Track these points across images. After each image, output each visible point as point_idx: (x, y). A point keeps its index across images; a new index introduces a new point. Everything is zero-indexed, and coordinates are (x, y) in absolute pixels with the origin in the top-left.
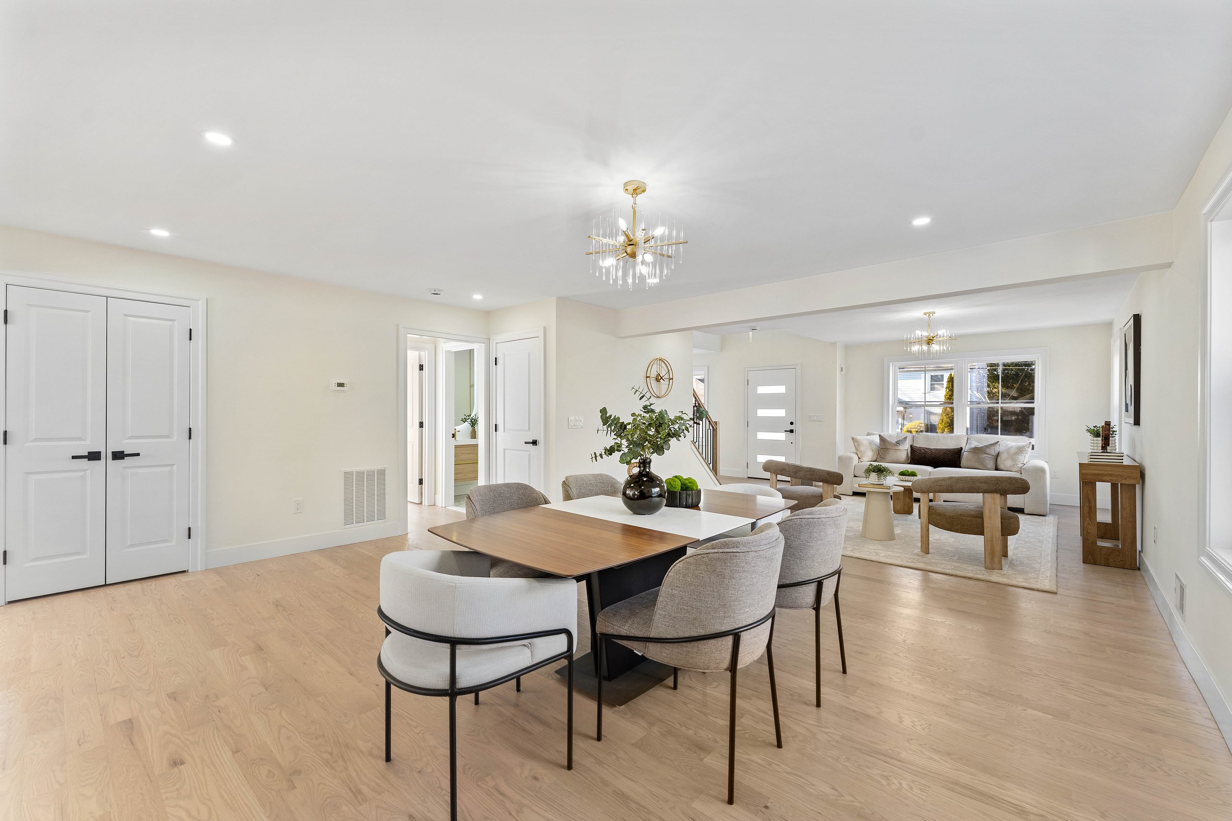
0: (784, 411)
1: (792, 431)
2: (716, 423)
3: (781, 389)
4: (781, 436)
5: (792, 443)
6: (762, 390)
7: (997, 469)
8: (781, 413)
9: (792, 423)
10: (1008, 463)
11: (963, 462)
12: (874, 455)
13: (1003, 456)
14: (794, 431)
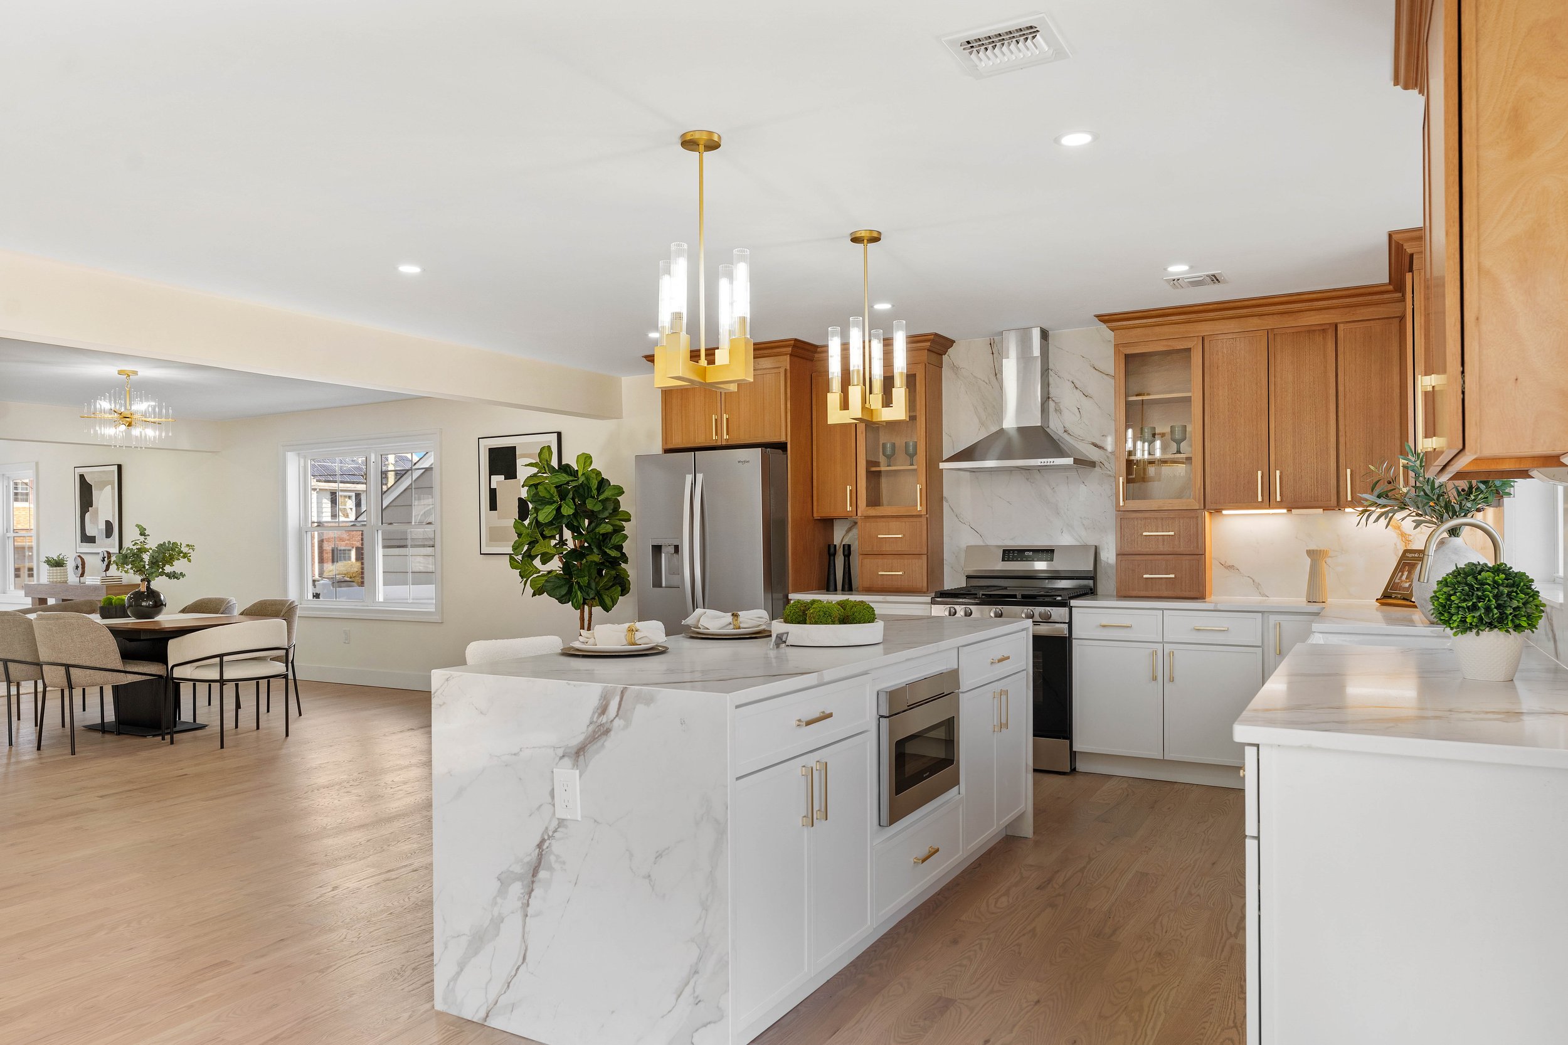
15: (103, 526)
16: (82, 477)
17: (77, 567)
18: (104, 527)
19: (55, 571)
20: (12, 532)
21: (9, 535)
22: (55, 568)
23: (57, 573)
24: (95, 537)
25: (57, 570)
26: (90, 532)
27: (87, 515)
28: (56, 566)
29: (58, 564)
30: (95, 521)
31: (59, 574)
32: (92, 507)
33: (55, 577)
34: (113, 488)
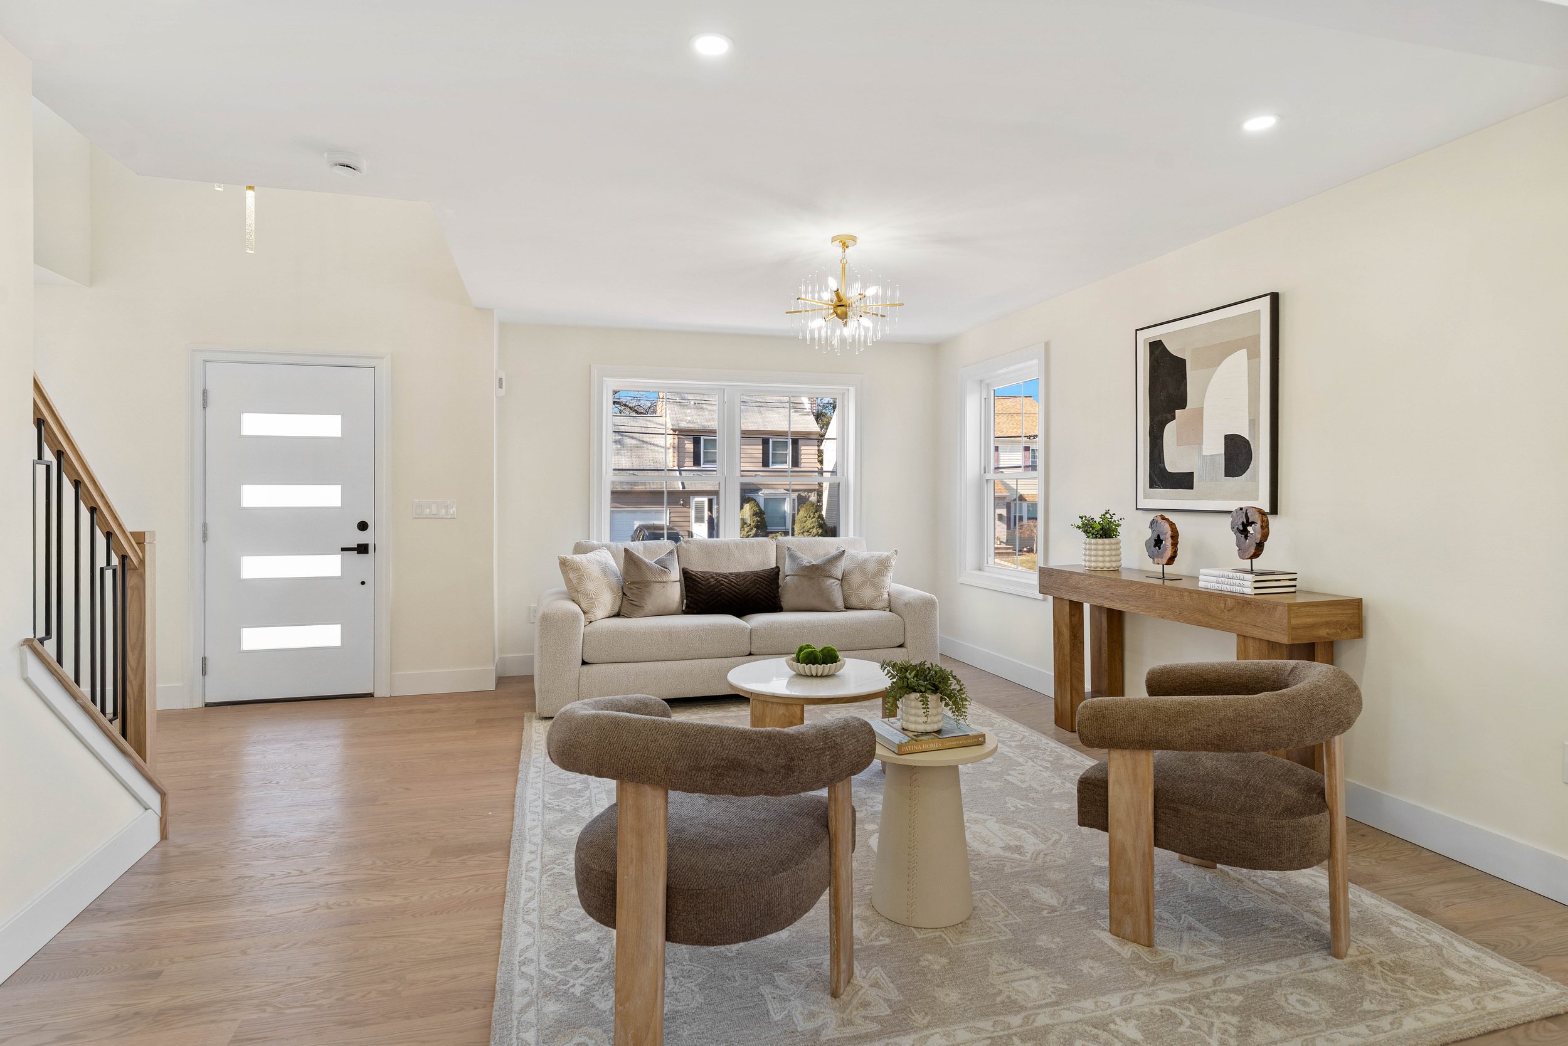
0: (337, 489)
1: (362, 549)
2: (140, 538)
3: (328, 426)
4: (330, 565)
5: (363, 583)
6: (255, 424)
7: (848, 608)
8: (328, 496)
9: (363, 526)
10: (867, 593)
11: (786, 599)
12: (614, 602)
13: (856, 579)
14: (371, 549)
15: (1216, 448)
16: (1156, 347)
17: (1158, 542)
18: (1220, 449)
19: (1100, 547)
20: (992, 472)
21: (988, 476)
22: (1100, 541)
23: (1103, 550)
24: (1192, 474)
25: (1103, 544)
26: (1173, 463)
27: (1170, 430)
28: (1101, 537)
29: (1104, 530)
30: (1195, 436)
31: (1107, 553)
32: (1183, 405)
33: (1101, 559)
34: (1254, 355)
